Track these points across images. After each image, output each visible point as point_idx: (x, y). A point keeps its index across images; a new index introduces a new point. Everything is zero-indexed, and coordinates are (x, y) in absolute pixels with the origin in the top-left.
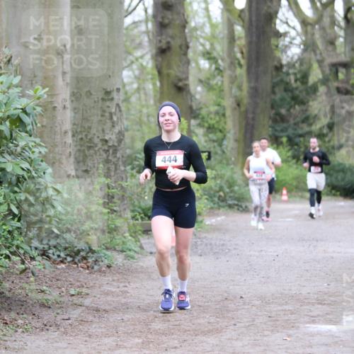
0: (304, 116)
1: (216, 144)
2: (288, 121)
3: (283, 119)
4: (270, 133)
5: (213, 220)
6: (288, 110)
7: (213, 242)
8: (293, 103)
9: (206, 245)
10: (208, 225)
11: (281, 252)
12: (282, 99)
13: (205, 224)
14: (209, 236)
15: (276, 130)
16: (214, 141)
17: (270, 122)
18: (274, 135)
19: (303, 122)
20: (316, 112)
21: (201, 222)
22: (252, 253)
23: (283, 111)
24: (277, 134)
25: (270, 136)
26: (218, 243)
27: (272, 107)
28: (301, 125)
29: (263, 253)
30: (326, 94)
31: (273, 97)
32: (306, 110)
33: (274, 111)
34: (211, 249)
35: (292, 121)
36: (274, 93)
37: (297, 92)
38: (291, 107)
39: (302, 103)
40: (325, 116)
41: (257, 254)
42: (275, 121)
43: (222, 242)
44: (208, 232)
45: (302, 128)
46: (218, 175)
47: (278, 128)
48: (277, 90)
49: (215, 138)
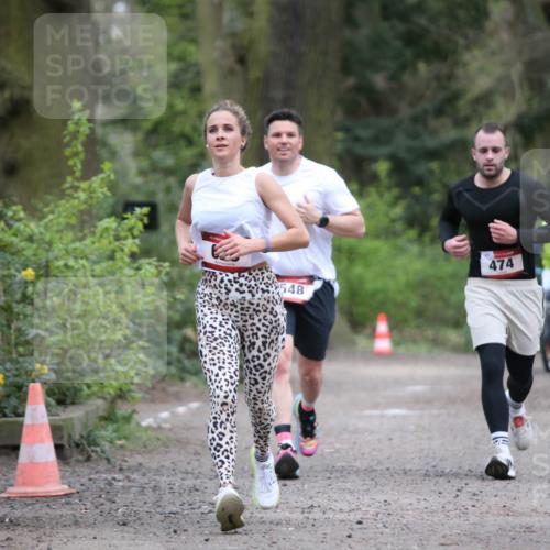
0: (442, 95)
2: (393, 111)
5: (165, 415)
6: (394, 77)
7: (163, 480)
8: (409, 53)
9: (142, 489)
10: (149, 428)
11: (371, 511)
12: (377, 43)
14: (151, 462)
15: (357, 139)
17: (339, 115)
18: (349, 152)
19: (439, 112)
20: (482, 83)
21: (127, 419)
23: (379, 81)
24: (359, 149)
25: (340, 158)
27: (346, 68)
28: (433, 123)
29: (316, 514)
30: (512, 25)
31: (348, 33)
32: (450, 77)
33: (351, 81)
34: (157, 504)
35: (405, 111)
36: (350, 21)
37: (423, 21)
38: (403, 67)
39: (438, 52)
40: (509, 94)
42: (352, 111)
43: (190, 482)
44: (146, 449)
45: (434, 133)
47: (363, 133)
48: (359, 13)
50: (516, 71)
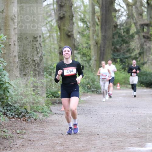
0: (127, 49)
1: (86, 62)
2: (120, 52)
3: (118, 50)
4: (112, 57)
5: (85, 98)
6: (120, 46)
7: (85, 108)
8: (122, 43)
9: (81, 109)
10: (82, 100)
11: (117, 113)
12: (118, 41)
13: (81, 100)
14: (83, 105)
15: (115, 56)
16: (85, 61)
17: (112, 52)
18: (113, 58)
19: (127, 52)
20: (133, 47)
22: (103, 113)
23: (118, 47)
24: (115, 57)
25: (112, 59)
26: (87, 109)
27: (113, 45)
28: (126, 53)
29: (108, 113)
30: (138, 39)
31: (113, 40)
32: (129, 46)
33: (113, 47)
34: (84, 112)
35: (122, 52)
36: (113, 38)
37: (125, 38)
38: (122, 45)
39: (127, 43)
40: (138, 49)
41: (105, 114)
42: (114, 51)
43: (89, 108)
44: (82, 103)
45: (127, 55)
46: (87, 77)
47: (115, 55)
48: (115, 37)
49: (86, 59)
50: (139, 45)
